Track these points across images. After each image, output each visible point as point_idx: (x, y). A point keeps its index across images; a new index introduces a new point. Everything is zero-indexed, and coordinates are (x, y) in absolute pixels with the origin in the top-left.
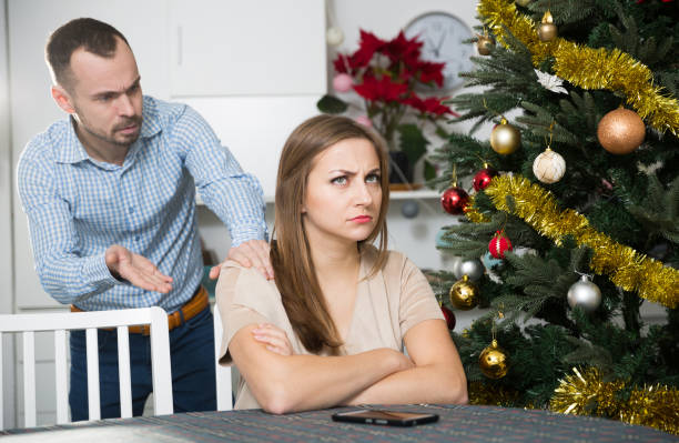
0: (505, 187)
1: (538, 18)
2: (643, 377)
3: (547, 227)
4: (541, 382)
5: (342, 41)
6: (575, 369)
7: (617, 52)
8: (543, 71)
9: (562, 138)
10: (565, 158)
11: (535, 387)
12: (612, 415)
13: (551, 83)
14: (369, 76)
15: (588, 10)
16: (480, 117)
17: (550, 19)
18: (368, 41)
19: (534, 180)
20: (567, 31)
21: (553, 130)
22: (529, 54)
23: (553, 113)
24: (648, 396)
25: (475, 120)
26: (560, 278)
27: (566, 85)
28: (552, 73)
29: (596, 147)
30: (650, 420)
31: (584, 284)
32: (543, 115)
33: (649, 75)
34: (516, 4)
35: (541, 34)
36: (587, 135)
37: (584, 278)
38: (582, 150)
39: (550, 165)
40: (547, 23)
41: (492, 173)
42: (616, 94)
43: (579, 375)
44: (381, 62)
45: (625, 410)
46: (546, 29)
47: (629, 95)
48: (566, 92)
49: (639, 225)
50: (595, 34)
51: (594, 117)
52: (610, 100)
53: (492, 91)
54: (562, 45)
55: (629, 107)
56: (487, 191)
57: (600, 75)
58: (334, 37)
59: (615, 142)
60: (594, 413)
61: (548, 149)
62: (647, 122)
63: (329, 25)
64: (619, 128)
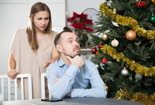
0: (105, 48)
1: (113, 10)
2: (136, 91)
3: (115, 57)
4: (114, 91)
5: (69, 14)
6: (121, 89)
7: (130, 17)
8: (114, 22)
9: (118, 37)
10: (118, 41)
12: (129, 99)
13: (115, 24)
14: (75, 22)
15: (124, 8)
16: (100, 32)
17: (115, 10)
18: (75, 14)
19: (112, 46)
20: (119, 13)
21: (116, 35)
22: (111, 18)
23: (116, 31)
24: (137, 95)
25: (99, 33)
26: (119, 68)
27: (119, 25)
28: (116, 22)
29: (125, 39)
30: (137, 100)
31: (125, 70)
32: (114, 31)
33: (137, 23)
34: (108, 6)
35: (113, 13)
36: (123, 36)
37: (125, 68)
38: (122, 39)
39: (115, 43)
40: (115, 11)
41: (102, 44)
42: (130, 27)
43: (121, 90)
44: (78, 19)
45: (132, 98)
46: (114, 12)
47: (133, 27)
48: (119, 26)
49: (135, 56)
50: (125, 13)
51: (125, 32)
52: (129, 28)
53: (102, 26)
54: (118, 16)
55: (132, 30)
56: (102, 49)
57: (126, 23)
58: (67, 14)
59: (129, 38)
60: (125, 99)
61: (115, 39)
62: (137, 33)
63: (66, 11)
64: (130, 35)
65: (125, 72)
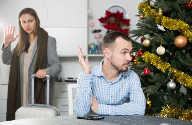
0: (147, 56)
1: (157, 10)
2: (185, 107)
3: (159, 67)
5: (92, 13)
6: (167, 105)
7: (180, 20)
8: (159, 24)
9: (164, 43)
10: (165, 48)
11: (154, 107)
12: (177, 117)
13: (161, 28)
14: (109, 23)
15: (170, 8)
17: (161, 11)
19: (156, 54)
20: (165, 14)
21: (162, 41)
22: (155, 20)
23: (162, 36)
24: (186, 113)
27: (165, 28)
28: (161, 25)
29: (174, 45)
30: (187, 119)
31: (171, 82)
32: (159, 36)
33: (188, 27)
34: (151, 6)
35: (159, 15)
36: (170, 42)
38: (170, 46)
39: (161, 50)
40: (160, 12)
41: (143, 52)
42: (180, 32)
43: (168, 107)
45: (181, 116)
46: (160, 13)
47: (183, 32)
48: (165, 31)
49: (183, 66)
50: (172, 15)
51: (173, 38)
52: (178, 33)
54: (164, 17)
55: (183, 35)
56: (143, 57)
57: (175, 26)
59: (179, 45)
60: (172, 117)
61: (161, 46)
62: (187, 39)
63: (88, 8)
64: (180, 41)
65: (172, 85)
